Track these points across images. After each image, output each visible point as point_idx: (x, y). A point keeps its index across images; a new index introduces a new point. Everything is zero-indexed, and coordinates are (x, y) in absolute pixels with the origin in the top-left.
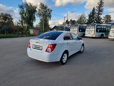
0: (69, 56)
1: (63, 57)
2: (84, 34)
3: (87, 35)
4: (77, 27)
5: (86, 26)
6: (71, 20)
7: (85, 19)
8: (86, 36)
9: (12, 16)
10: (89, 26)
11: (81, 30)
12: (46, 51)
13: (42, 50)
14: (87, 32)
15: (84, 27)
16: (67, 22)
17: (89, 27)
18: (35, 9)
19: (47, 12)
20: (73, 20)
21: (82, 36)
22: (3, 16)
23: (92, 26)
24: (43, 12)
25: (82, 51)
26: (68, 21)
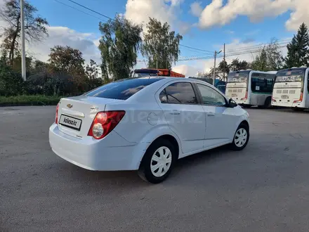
0: (181, 156)
1: (154, 158)
2: (269, 99)
3: (278, 100)
4: (246, 79)
5: (275, 77)
6: (235, 63)
7: (278, 58)
8: (273, 104)
9: (81, 53)
10: (284, 75)
11: (258, 88)
12: (90, 133)
13: (79, 130)
14: (278, 92)
15: (269, 80)
16: (224, 67)
17: (283, 77)
18: (138, 33)
19: (167, 41)
20: (241, 60)
21: (262, 103)
22: (60, 55)
23: (293, 74)
24: (157, 42)
25: (239, 145)
26: (226, 63)
